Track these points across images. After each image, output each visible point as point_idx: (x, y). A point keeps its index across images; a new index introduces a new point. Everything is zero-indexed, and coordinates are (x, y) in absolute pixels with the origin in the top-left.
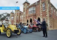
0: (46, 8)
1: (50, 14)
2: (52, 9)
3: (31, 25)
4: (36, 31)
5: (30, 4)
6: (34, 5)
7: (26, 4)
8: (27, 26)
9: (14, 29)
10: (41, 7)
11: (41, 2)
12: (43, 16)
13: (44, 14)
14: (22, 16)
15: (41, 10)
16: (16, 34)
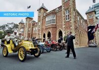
0: (70, 17)
1: (75, 26)
2: (78, 19)
3: (49, 42)
4: (56, 50)
5: (47, 11)
6: (54, 12)
7: (42, 10)
8: (43, 43)
9: (30, 48)
10: (63, 15)
11: (63, 8)
12: (66, 28)
13: (68, 26)
14: (37, 28)
15: (63, 20)
16: (33, 56)
